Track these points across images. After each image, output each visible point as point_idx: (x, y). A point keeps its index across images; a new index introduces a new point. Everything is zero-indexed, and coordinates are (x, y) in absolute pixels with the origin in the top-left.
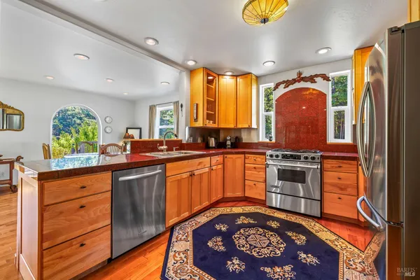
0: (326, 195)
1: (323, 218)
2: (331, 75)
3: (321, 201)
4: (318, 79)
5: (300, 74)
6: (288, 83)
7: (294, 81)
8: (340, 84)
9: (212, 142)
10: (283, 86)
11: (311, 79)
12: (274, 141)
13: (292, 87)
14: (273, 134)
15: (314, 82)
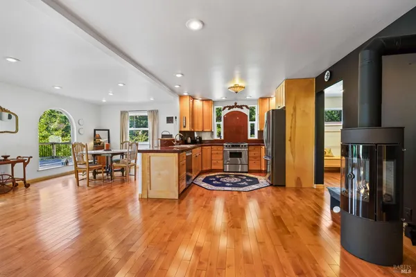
0: (250, 162)
1: (249, 172)
2: (249, 106)
3: (248, 165)
4: (244, 107)
5: (236, 103)
6: (230, 107)
7: (233, 107)
8: (252, 110)
9: (189, 140)
10: (227, 108)
11: (241, 107)
12: (222, 138)
13: (231, 110)
14: (222, 135)
15: (242, 108)
